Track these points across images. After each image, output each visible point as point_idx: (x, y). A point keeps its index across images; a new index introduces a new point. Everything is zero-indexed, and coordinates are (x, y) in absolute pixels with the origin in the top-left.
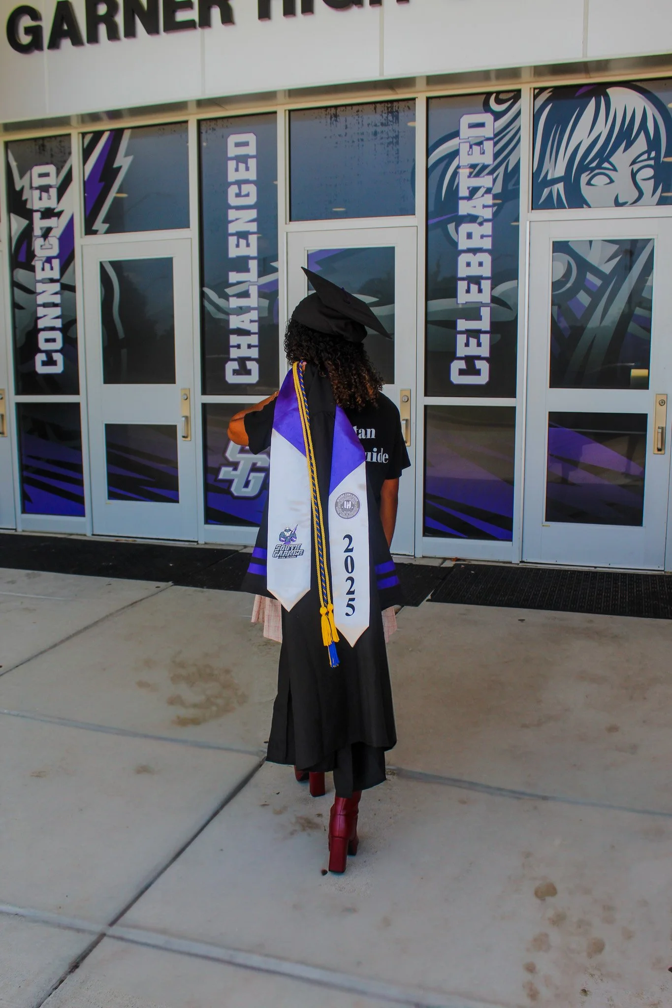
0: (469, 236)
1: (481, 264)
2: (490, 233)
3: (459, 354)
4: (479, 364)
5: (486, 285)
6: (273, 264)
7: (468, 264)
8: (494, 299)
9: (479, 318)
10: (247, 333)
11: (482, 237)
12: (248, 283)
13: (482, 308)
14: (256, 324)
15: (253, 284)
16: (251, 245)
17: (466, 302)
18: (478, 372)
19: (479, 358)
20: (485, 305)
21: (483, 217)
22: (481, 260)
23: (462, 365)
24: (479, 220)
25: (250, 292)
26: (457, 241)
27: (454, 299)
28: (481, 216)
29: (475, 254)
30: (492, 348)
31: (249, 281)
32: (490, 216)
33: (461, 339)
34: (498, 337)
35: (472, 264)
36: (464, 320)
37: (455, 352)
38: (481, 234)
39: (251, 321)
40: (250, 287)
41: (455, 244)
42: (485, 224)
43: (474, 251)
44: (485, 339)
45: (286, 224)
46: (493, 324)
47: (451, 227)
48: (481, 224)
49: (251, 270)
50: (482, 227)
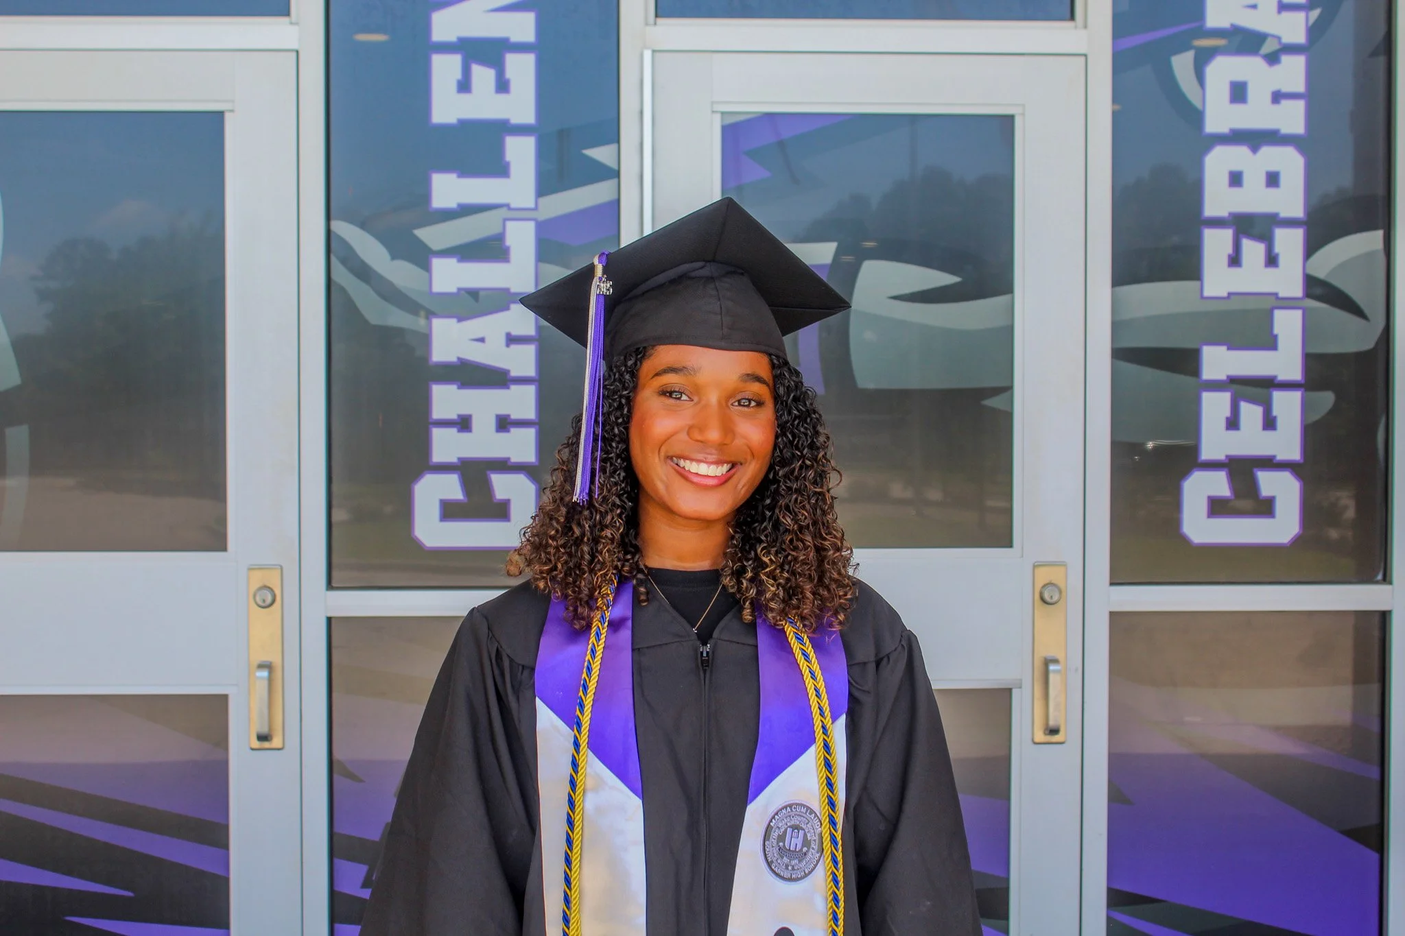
0: (1238, 93)
1: (1273, 180)
2: (1300, 86)
3: (1208, 452)
4: (1270, 483)
5: (1289, 242)
6: (601, 154)
7: (1236, 179)
8: (1316, 288)
9: (1270, 343)
10: (496, 378)
11: (1277, 97)
12: (503, 212)
13: (1278, 314)
14: (530, 351)
15: (519, 214)
16: (513, 86)
17: (1230, 294)
18: (1265, 508)
19: (1269, 463)
20: (1288, 303)
21: (1279, 38)
22: (1273, 168)
23: (1218, 484)
24: (1269, 47)
25: (510, 241)
26: (1198, 104)
27: (1193, 285)
28: (1274, 36)
29: (1255, 149)
30: (1310, 431)
31: (507, 206)
32: (1299, 37)
33: (1214, 406)
34: (1327, 399)
35: (1246, 179)
36: (1224, 348)
37: (1194, 450)
38: (1275, 87)
39: (511, 340)
40: (509, 224)
41: (1196, 116)
42: (1286, 59)
43: (1254, 139)
44: (1288, 406)
45: (647, 24)
46: (1310, 360)
47: (1182, 64)
48: (1273, 59)
49: (514, 170)
50: (1276, 68)
